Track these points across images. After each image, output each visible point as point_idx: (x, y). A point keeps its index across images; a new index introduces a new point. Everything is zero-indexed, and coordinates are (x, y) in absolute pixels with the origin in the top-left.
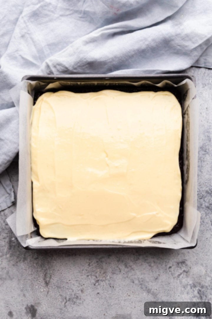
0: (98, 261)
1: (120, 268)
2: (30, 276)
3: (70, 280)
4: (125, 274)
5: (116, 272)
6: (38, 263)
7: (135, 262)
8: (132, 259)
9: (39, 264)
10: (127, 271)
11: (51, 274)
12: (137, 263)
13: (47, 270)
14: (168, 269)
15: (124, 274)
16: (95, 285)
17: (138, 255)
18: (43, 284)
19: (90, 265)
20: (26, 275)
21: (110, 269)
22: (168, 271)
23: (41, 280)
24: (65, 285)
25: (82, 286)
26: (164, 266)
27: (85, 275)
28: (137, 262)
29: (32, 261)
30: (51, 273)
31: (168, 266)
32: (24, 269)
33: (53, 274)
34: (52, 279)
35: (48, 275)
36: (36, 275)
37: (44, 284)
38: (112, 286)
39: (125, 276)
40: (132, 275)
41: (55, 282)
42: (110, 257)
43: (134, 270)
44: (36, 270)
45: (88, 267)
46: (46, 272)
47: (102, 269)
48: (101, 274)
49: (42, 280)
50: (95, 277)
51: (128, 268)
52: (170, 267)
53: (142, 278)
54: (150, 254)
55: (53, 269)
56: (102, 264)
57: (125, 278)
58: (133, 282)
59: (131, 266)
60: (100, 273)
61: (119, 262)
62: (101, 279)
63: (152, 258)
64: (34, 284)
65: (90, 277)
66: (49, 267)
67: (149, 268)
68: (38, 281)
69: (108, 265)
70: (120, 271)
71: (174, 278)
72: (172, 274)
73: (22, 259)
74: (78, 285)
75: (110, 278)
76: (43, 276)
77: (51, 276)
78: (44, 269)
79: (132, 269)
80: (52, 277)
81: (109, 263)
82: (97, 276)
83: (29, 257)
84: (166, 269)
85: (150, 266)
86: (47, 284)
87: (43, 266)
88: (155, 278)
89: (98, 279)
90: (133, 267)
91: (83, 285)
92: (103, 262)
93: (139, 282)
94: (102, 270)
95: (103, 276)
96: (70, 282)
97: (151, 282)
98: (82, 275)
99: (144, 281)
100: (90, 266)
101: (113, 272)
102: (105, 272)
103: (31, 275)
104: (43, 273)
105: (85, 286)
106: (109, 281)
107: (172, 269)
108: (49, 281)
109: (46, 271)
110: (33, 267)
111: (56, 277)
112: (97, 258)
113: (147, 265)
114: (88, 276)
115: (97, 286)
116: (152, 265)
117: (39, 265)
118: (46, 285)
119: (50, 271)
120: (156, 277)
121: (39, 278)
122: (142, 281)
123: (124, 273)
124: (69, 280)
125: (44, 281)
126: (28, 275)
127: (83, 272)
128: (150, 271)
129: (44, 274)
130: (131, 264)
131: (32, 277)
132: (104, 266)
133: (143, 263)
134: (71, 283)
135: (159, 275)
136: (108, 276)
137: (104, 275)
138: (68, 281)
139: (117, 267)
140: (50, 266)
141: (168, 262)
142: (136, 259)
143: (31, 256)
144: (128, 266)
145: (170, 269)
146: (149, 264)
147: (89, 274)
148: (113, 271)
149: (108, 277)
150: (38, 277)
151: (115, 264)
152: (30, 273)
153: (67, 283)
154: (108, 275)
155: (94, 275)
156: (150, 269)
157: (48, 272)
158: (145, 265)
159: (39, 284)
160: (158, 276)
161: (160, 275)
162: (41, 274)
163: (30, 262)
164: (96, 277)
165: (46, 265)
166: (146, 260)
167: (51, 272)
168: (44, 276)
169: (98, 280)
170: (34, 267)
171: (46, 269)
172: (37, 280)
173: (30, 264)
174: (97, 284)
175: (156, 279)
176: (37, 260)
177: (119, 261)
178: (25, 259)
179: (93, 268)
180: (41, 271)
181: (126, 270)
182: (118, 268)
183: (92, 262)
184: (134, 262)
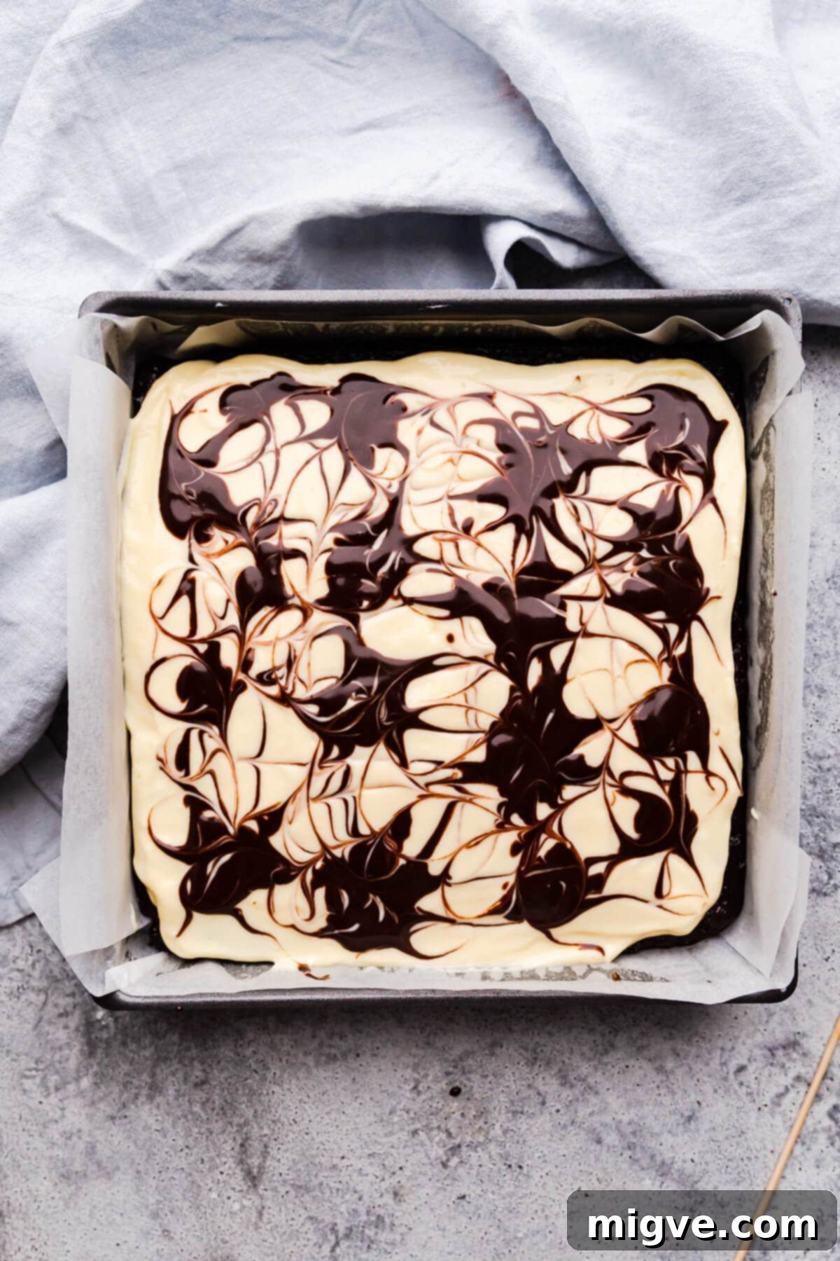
0: (451, 1069)
1: (542, 1088)
2: (183, 1154)
3: (343, 1158)
4: (562, 1112)
5: (526, 1109)
6: (208, 1100)
7: (600, 1062)
8: (585, 1049)
9: (214, 1102)
10: (570, 1098)
11: (265, 1139)
12: (606, 1064)
13: (246, 1123)
14: (731, 1076)
15: (558, 1111)
16: (445, 1165)
17: (608, 1030)
18: (238, 1180)
19: (420, 1088)
20: (167, 1153)
21: (502, 1098)
22: (736, 1086)
23: (227, 1166)
24: (326, 1177)
25: (394, 1173)
26: (715, 1063)
27: (402, 1130)
28: (605, 1059)
29: (184, 1095)
30: (265, 1135)
31: (733, 1066)
32: (157, 1130)
33: (275, 1140)
34: (274, 1158)
35: (256, 1146)
36: (207, 1147)
37: (242, 1183)
38: (513, 1162)
39: (564, 1119)
40: (591, 1114)
41: (284, 1170)
42: (498, 1051)
43: (597, 1093)
44: (203, 1130)
45: (414, 1100)
46: (246, 1134)
47: (468, 1099)
48: (467, 1122)
49: (233, 1166)
50: (443, 1136)
51: (572, 1086)
52: (741, 1069)
53: (630, 1123)
54: (658, 1024)
55: (270, 1117)
56: (469, 1079)
57: (565, 1127)
58: (599, 1141)
59: (583, 1080)
60: (463, 1115)
61: (536, 1067)
62: (468, 1139)
63: (665, 1038)
64: (202, 1184)
65: (422, 1135)
66: (256, 1112)
67: (659, 1078)
68: (217, 1172)
69: (490, 1083)
70: (543, 1103)
71: (759, 1109)
72: (749, 1094)
73: (145, 1092)
74: (378, 1174)
75: (505, 1132)
76: (233, 1149)
77: (266, 1146)
78: (236, 1120)
79: (590, 1088)
80: (273, 1152)
81: (495, 1075)
82: (453, 1130)
83: (171, 1078)
84: (725, 1079)
85: (660, 1070)
86: (253, 1179)
87: (229, 1113)
88: (682, 1115)
89: (457, 1141)
90: (591, 1080)
91: (399, 1172)
92: (470, 1072)
93: (622, 1136)
94: (470, 1105)
95: (477, 1127)
96: (345, 1162)
97: (669, 1132)
98: (391, 1133)
99: (641, 1131)
100: (419, 1093)
101: (513, 1108)
102: (482, 1113)
103: (187, 1151)
104: (234, 1139)
105: (407, 1172)
106: (502, 1144)
107: (749, 1076)
108: (261, 1168)
109: (245, 1129)
110: (190, 1117)
111: (287, 1150)
112: (446, 1060)
113: (648, 1067)
114: (415, 1133)
115: (456, 1168)
116: (669, 1065)
117: (213, 1109)
118: (250, 1184)
119: (261, 1128)
120: (687, 1114)
121: (218, 1161)
122: (634, 1133)
123: (558, 1106)
124: (341, 1155)
125: (242, 1170)
126: (172, 1153)
127: (396, 1119)
128: (663, 1091)
129: (239, 1141)
130: (585, 1069)
131: (191, 1159)
132: (476, 1086)
133: (631, 1062)
134: (350, 1168)
135: (699, 1103)
136: (497, 1126)
137: (480, 1123)
138: (336, 1161)
139: (529, 1086)
140: (260, 1109)
141: (733, 1048)
142: (600, 1048)
143: (180, 1075)
144: (571, 1078)
145: (743, 1077)
146: (657, 1064)
147: (418, 1125)
148: (512, 1102)
149: (497, 1131)
150: (212, 1154)
151: (517, 1074)
152: (181, 1142)
153: (334, 1167)
154: (494, 1121)
155: (439, 1128)
156: (662, 1082)
157: (255, 1131)
158: (641, 1070)
159: (221, 1185)
160: (696, 1105)
161: (704, 1104)
162: (225, 1142)
163: (176, 1098)
164: (449, 1134)
165: (243, 1106)
166: (640, 1049)
167: (266, 1131)
168: (237, 1148)
169: (459, 1146)
170: (197, 1118)
171: (242, 1121)
172: (210, 1170)
173: (179, 1106)
174: (454, 1161)
175: (690, 1119)
176: (206, 1087)
177: (533, 1064)
178: (155, 1089)
179: (431, 1098)
180: (223, 1132)
181: (566, 1093)
182: (531, 1092)
183: (426, 1076)
184: (595, 1062)
